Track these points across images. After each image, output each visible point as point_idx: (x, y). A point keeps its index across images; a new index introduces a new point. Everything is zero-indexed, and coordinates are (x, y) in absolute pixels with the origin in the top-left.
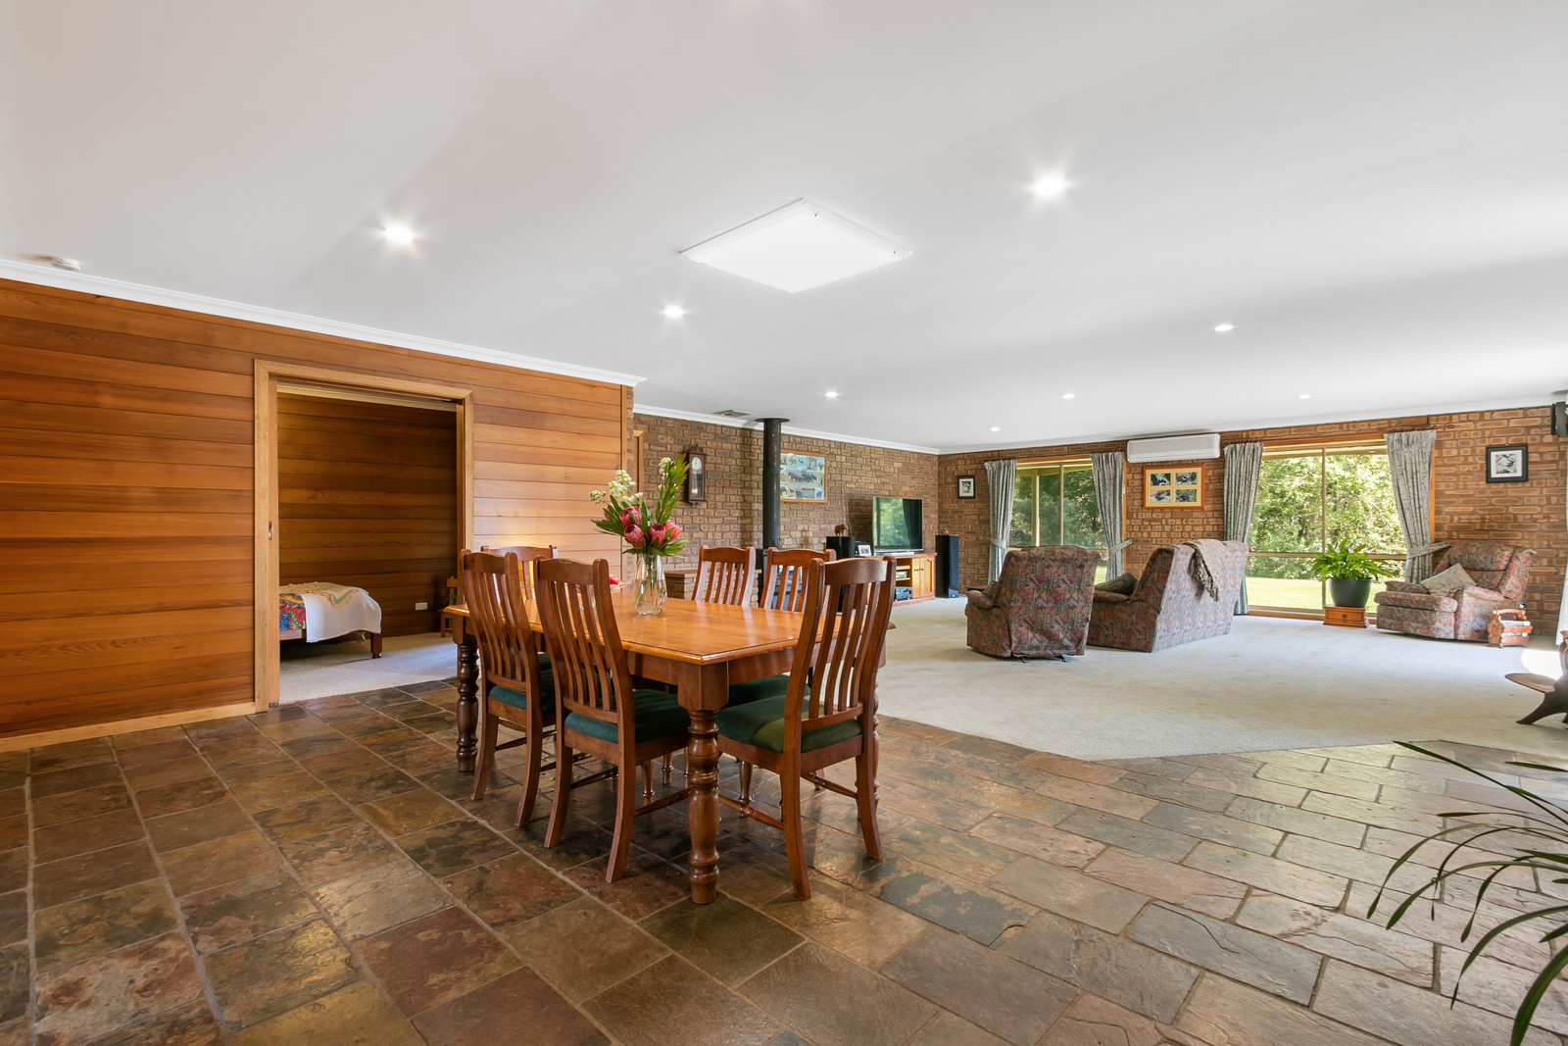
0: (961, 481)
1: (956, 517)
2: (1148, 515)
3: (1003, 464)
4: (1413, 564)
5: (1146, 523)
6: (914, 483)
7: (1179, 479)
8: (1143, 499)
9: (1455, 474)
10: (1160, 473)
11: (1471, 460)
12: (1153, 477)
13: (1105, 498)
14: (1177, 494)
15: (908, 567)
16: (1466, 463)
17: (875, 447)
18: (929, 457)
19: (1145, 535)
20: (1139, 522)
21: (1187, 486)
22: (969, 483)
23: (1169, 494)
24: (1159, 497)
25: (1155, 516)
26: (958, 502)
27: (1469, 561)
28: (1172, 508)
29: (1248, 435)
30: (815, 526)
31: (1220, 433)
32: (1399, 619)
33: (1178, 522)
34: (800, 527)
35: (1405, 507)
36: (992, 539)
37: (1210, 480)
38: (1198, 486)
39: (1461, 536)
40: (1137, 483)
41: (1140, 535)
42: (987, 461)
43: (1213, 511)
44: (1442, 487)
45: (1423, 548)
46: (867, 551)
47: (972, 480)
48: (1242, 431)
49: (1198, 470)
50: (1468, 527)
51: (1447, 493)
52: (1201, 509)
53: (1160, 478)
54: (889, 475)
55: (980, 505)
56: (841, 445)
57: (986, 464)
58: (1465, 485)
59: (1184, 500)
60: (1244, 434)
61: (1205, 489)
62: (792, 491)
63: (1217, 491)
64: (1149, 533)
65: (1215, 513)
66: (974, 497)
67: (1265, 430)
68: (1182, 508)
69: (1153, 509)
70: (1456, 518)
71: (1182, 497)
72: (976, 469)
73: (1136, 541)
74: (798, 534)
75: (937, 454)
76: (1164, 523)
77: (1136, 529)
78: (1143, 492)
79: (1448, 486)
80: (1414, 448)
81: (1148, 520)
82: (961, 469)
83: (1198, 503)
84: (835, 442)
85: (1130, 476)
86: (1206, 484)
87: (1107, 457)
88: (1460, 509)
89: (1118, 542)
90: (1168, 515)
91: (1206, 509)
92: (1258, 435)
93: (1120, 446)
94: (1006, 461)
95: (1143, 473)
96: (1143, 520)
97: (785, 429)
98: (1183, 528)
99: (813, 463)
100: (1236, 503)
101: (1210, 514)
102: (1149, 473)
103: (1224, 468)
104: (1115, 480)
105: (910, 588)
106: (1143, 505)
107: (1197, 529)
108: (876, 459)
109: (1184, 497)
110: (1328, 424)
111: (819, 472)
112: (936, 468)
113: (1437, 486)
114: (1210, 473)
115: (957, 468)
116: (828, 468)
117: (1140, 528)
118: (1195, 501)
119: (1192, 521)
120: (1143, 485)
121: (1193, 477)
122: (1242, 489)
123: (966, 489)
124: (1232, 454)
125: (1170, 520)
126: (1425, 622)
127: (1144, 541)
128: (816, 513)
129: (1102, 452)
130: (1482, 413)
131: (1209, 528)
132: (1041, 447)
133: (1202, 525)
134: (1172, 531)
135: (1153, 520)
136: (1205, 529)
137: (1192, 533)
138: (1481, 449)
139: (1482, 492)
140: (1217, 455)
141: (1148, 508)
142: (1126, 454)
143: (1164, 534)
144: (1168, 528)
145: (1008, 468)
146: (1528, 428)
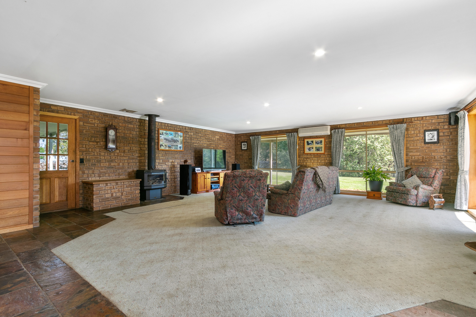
0: (243, 143)
1: (241, 157)
2: (306, 156)
4: (398, 175)
5: (305, 159)
6: (225, 144)
7: (317, 143)
8: (304, 150)
9: (413, 141)
10: (310, 140)
11: (418, 135)
12: (308, 142)
13: (291, 150)
14: (316, 148)
15: (218, 176)
16: (417, 136)
17: (207, 130)
18: (231, 135)
19: (305, 164)
20: (303, 159)
21: (319, 146)
22: (245, 144)
23: (313, 149)
24: (309, 149)
25: (308, 156)
26: (241, 151)
27: (419, 174)
28: (314, 154)
29: (340, 126)
30: (178, 160)
31: (330, 125)
32: (395, 197)
33: (316, 159)
34: (171, 161)
35: (395, 153)
36: (253, 165)
37: (327, 143)
38: (323, 146)
39: (415, 164)
40: (302, 144)
41: (303, 163)
42: (251, 136)
44: (408, 145)
45: (402, 169)
46: (199, 170)
47: (246, 143)
48: (338, 125)
49: (323, 140)
50: (418, 161)
51: (410, 148)
52: (324, 154)
53: (310, 142)
54: (213, 141)
55: (249, 152)
56: (191, 129)
57: (250, 137)
58: (416, 145)
59: (318, 151)
60: (339, 126)
61: (325, 145)
62: (166, 146)
63: (329, 148)
65: (329, 155)
66: (247, 150)
67: (346, 124)
68: (317, 154)
69: (307, 154)
70: (413, 157)
71: (317, 149)
72: (248, 139)
73: (302, 166)
74: (170, 164)
75: (235, 134)
76: (311, 159)
77: (302, 161)
78: (304, 148)
79: (410, 145)
80: (399, 131)
81: (306, 158)
82: (243, 139)
83: (323, 152)
84: (188, 127)
85: (300, 141)
86: (326, 145)
87: (291, 134)
88: (415, 154)
89: (295, 166)
90: (313, 156)
91: (325, 154)
92: (343, 126)
93: (296, 130)
94: (257, 136)
95: (304, 141)
96: (304, 158)
97: (158, 120)
98: (318, 161)
99: (177, 135)
100: (336, 151)
101: (327, 156)
102: (306, 140)
103: (332, 138)
104: (294, 143)
105: (219, 184)
106: (304, 152)
107: (323, 161)
108: (207, 134)
109: (318, 149)
110: (368, 122)
111: (180, 139)
112: (234, 139)
113: (407, 145)
114: (327, 140)
115: (241, 139)
116: (184, 138)
117: (303, 161)
118: (322, 151)
119: (321, 159)
120: (304, 145)
121: (321, 142)
122: (338, 147)
123: (244, 146)
124: (334, 133)
125: (313, 158)
126: (405, 199)
127: (304, 166)
128: (179, 155)
129: (290, 133)
130: (422, 117)
131: (327, 161)
132: (269, 131)
133: (324, 160)
134: (314, 162)
135: (307, 158)
136: (325, 161)
137: (321, 163)
138: (422, 131)
139: (423, 147)
140: (329, 134)
141: (306, 154)
142: (298, 133)
143: (311, 164)
144: (312, 161)
145: (258, 139)
146: (439, 123)
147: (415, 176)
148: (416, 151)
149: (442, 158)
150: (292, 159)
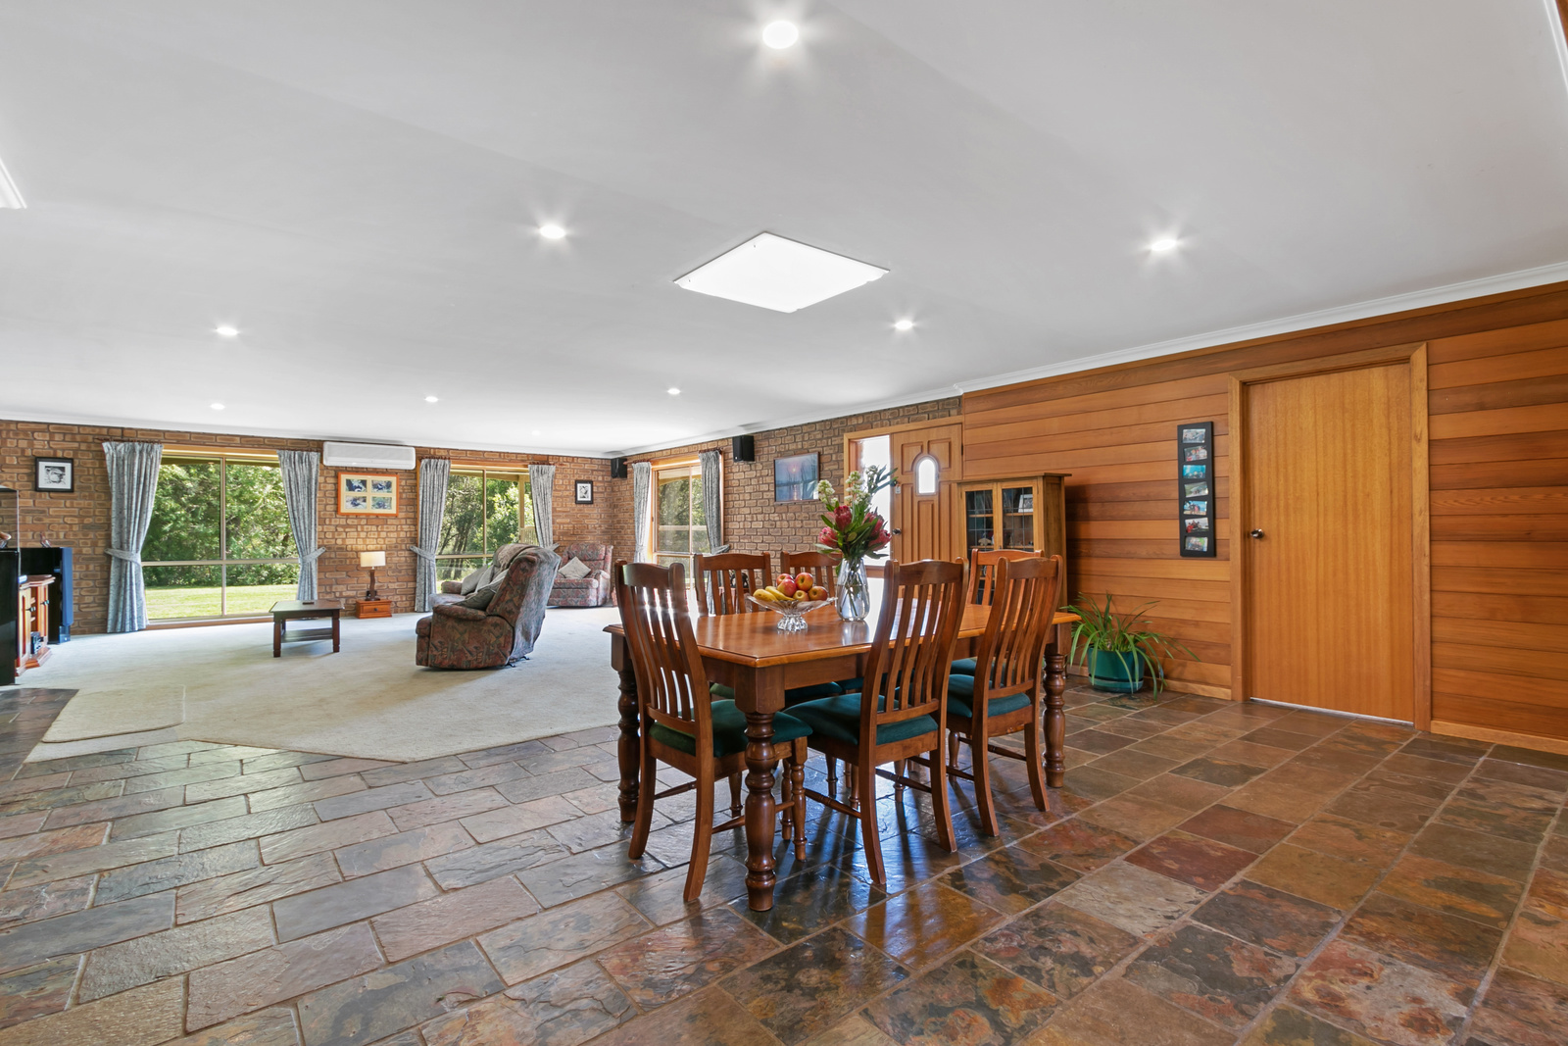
1: (29, 519)
2: (343, 522)
3: (138, 447)
5: (340, 529)
7: (376, 486)
8: (337, 504)
9: (561, 497)
10: (356, 479)
11: (569, 488)
12: (349, 483)
13: (298, 502)
14: (374, 501)
16: (566, 490)
19: (339, 542)
20: (332, 528)
21: (382, 494)
23: (365, 501)
24: (355, 503)
25: (349, 522)
26: (33, 497)
27: (581, 555)
28: (368, 515)
29: (435, 453)
31: (415, 447)
33: (374, 528)
35: (541, 519)
36: (114, 552)
37: (404, 490)
38: (393, 495)
39: (565, 538)
40: (330, 487)
41: (333, 541)
42: (107, 440)
43: (406, 519)
44: (556, 506)
45: (549, 547)
48: (430, 448)
49: (393, 479)
50: (568, 533)
51: (558, 509)
52: (396, 516)
53: (356, 484)
55: (85, 502)
57: (105, 445)
58: (566, 504)
59: (380, 507)
60: (433, 450)
63: (410, 500)
64: (343, 539)
65: (408, 521)
66: (71, 491)
67: (448, 450)
68: (377, 516)
69: (347, 516)
70: (562, 526)
71: (378, 504)
72: (77, 451)
73: (329, 548)
76: (359, 529)
77: (330, 536)
78: (337, 497)
79: (558, 504)
80: (545, 477)
81: (342, 526)
82: (43, 447)
83: (393, 511)
85: (325, 479)
86: (400, 493)
88: (564, 521)
89: (312, 550)
90: (364, 522)
91: (400, 517)
92: (443, 453)
93: (317, 446)
94: (146, 445)
95: (337, 477)
96: (337, 526)
98: (379, 535)
100: (431, 512)
101: (403, 521)
102: (344, 478)
103: (416, 479)
104: (309, 483)
106: (337, 511)
107: (392, 535)
109: (380, 505)
110: (492, 452)
113: (554, 504)
114: (403, 483)
115: (28, 444)
117: (333, 535)
118: (391, 508)
119: (387, 528)
120: (337, 491)
121: (389, 485)
122: (435, 500)
124: (426, 467)
125: (365, 527)
127: (338, 548)
129: (295, 450)
130: (573, 458)
131: (402, 534)
132: (199, 433)
133: (397, 531)
134: (367, 537)
135: (348, 526)
136: (398, 535)
137: (387, 540)
138: (573, 482)
139: (574, 510)
140: (413, 467)
141: (343, 514)
142: (322, 456)
143: (360, 541)
144: (363, 535)
145: (148, 454)
146: (593, 471)
147: (576, 559)
148: (566, 516)
149: (595, 528)
150: (302, 528)
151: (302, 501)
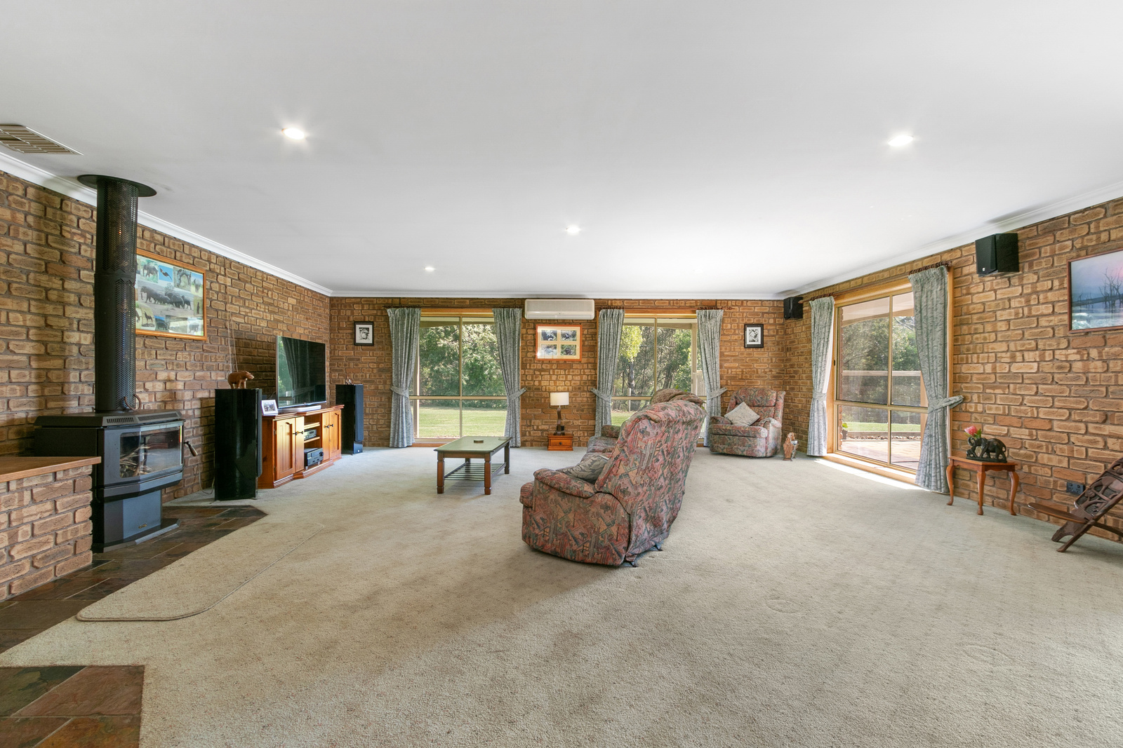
0: (358, 326)
1: (352, 364)
2: (539, 366)
3: (407, 311)
4: (712, 403)
5: (537, 373)
6: (308, 324)
7: (564, 336)
8: (535, 351)
9: (729, 341)
10: (549, 330)
11: (737, 332)
12: (544, 333)
13: (506, 350)
14: (562, 348)
15: (317, 424)
16: (735, 334)
17: (268, 274)
18: (322, 297)
19: (537, 383)
20: (531, 372)
21: (569, 342)
22: (368, 329)
23: (555, 348)
24: (548, 350)
25: (544, 366)
26: (353, 349)
28: (558, 362)
29: (612, 303)
30: (187, 374)
31: (594, 299)
32: (729, 444)
33: (562, 372)
34: (162, 375)
35: (708, 363)
36: (394, 388)
37: (586, 338)
38: (577, 343)
39: (732, 383)
40: (530, 337)
41: (532, 382)
42: (389, 307)
43: (587, 363)
44: (723, 350)
45: (717, 392)
47: (370, 327)
48: (608, 300)
49: (578, 329)
50: (736, 377)
51: (726, 353)
52: (579, 362)
53: (549, 334)
54: (283, 312)
55: (379, 353)
56: (226, 263)
57: (389, 310)
58: (734, 349)
59: (567, 354)
60: (609, 301)
61: (583, 342)
62: (148, 318)
63: (590, 347)
64: (540, 382)
65: (589, 365)
66: (372, 345)
67: (623, 300)
68: (565, 361)
69: (543, 361)
70: (730, 371)
71: (566, 351)
72: (375, 316)
73: (529, 389)
74: (159, 386)
75: (330, 295)
76: (551, 373)
77: (529, 378)
78: (535, 346)
79: (726, 349)
80: (713, 321)
81: (539, 370)
82: (358, 313)
83: (577, 357)
84: (217, 256)
85: (524, 331)
87: (508, 313)
88: (732, 365)
89: (516, 390)
90: (555, 367)
91: (583, 362)
92: (618, 304)
93: (519, 303)
94: (411, 309)
95: (535, 329)
96: (535, 370)
98: (566, 378)
99: (184, 279)
100: (607, 356)
101: (585, 366)
102: (540, 330)
103: (596, 328)
104: (514, 334)
105: (320, 450)
106: (535, 357)
107: (577, 378)
108: (269, 289)
109: (567, 351)
110: (662, 300)
111: (194, 293)
112: (328, 311)
113: (721, 349)
114: (586, 332)
115: (352, 313)
116: (207, 291)
117: (532, 377)
118: (575, 354)
119: (573, 372)
120: (535, 340)
121: (574, 335)
122: (611, 347)
123: (364, 335)
124: (604, 317)
125: (556, 371)
126: (750, 446)
127: (535, 389)
128: (190, 355)
129: (504, 308)
130: (742, 301)
131: (585, 378)
132: (444, 299)
133: (580, 374)
134: (557, 379)
135: (543, 370)
136: (581, 378)
137: (573, 382)
138: (742, 325)
139: (742, 354)
140: (593, 317)
141: (539, 360)
142: (523, 311)
143: (552, 383)
144: (554, 378)
145: (413, 316)
146: (763, 313)
147: (743, 404)
148: (735, 360)
149: (765, 373)
150: (509, 371)
151: (509, 349)
